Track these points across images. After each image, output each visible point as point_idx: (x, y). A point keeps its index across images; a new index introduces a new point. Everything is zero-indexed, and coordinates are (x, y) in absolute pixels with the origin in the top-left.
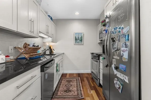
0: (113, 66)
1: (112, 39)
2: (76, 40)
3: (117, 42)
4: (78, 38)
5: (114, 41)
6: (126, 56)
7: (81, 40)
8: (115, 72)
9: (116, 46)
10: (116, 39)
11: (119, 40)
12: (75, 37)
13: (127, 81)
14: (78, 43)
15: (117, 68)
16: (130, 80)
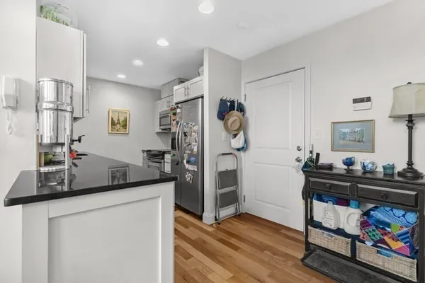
0: (185, 161)
1: (184, 133)
2: (113, 124)
3: (189, 137)
4: (118, 120)
5: (186, 136)
6: (195, 150)
7: (125, 126)
8: (187, 166)
9: (187, 141)
10: (188, 134)
11: (191, 136)
12: (112, 119)
13: (196, 170)
14: (117, 130)
15: (188, 162)
16: (198, 169)
